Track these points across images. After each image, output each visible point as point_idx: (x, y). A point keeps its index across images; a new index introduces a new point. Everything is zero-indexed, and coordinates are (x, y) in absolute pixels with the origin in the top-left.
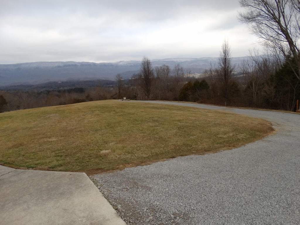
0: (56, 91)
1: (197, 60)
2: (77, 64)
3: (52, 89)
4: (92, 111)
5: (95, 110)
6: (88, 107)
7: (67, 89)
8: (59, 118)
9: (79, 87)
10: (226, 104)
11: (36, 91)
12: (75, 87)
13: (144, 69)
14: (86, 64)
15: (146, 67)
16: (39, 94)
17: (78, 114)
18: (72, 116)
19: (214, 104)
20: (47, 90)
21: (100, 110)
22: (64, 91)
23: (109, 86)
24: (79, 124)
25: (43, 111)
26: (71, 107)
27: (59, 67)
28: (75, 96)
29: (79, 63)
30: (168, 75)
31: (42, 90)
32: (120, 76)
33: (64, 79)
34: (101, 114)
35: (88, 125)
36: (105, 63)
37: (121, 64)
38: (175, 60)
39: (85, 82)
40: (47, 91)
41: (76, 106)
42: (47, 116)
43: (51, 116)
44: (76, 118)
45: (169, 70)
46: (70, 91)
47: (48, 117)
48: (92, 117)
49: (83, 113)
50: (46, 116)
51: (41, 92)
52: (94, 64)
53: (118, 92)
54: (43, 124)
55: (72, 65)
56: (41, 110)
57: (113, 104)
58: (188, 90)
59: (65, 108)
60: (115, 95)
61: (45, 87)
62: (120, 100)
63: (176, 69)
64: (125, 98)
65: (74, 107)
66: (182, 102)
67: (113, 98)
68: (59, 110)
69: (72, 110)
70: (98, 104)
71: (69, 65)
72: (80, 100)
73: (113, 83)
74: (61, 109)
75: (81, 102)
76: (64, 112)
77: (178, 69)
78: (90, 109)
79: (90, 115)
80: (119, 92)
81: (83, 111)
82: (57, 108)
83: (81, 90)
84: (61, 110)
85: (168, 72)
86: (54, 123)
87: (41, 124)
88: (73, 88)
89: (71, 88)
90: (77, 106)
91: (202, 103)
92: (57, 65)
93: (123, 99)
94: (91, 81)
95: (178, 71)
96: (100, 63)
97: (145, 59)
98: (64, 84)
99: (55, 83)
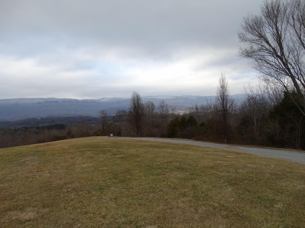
0: (34, 127)
1: (177, 98)
2: (58, 100)
3: (30, 126)
4: (81, 152)
5: (85, 151)
6: (75, 146)
7: (46, 125)
8: (39, 163)
9: (59, 124)
10: (225, 141)
11: (13, 128)
12: (56, 123)
13: (134, 104)
14: (67, 100)
15: (136, 102)
16: (16, 130)
17: (64, 157)
18: (56, 159)
19: (211, 141)
20: (25, 126)
21: (92, 150)
22: (44, 128)
23: (90, 122)
24: (69, 175)
25: (17, 153)
26: (53, 147)
27: (39, 103)
28: (55, 132)
29: (60, 99)
30: (152, 111)
31: (19, 127)
32: (105, 112)
33: (44, 115)
34: (94, 156)
35: (82, 176)
36: (87, 100)
37: (104, 100)
38: (157, 98)
39: (66, 118)
40: (25, 128)
41: (59, 145)
42: (22, 159)
43: (28, 161)
44: (62, 164)
45: (154, 106)
46: (49, 128)
47: (22, 161)
48: (84, 160)
49: (71, 155)
50: (20, 160)
51: (18, 129)
52: (76, 101)
53: (101, 128)
54: (14, 175)
55: (53, 102)
56: (15, 151)
57: (103, 142)
58: (176, 126)
59: (46, 147)
60: (99, 131)
61: (22, 124)
62: (106, 137)
63: (161, 106)
64: (112, 135)
65: (57, 146)
66: (175, 139)
67: (97, 134)
68: (39, 151)
69: (55, 151)
70: (85, 142)
71: (50, 102)
72: (61, 137)
73: (94, 119)
74: (41, 149)
75: (62, 139)
76: (44, 154)
77: (163, 106)
78: (78, 148)
79: (81, 158)
80: (103, 128)
81: (70, 152)
82: (35, 147)
83: (61, 127)
84: (41, 151)
85: (153, 108)
86: (31, 172)
87: (11, 175)
88: (53, 124)
89: (51, 125)
90: (61, 145)
91: (198, 140)
92: (37, 101)
93: (110, 135)
94: (73, 117)
95: (163, 107)
96: (82, 100)
97: (135, 93)
98: (43, 120)
99: (34, 120)
